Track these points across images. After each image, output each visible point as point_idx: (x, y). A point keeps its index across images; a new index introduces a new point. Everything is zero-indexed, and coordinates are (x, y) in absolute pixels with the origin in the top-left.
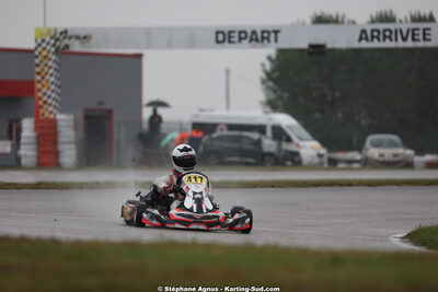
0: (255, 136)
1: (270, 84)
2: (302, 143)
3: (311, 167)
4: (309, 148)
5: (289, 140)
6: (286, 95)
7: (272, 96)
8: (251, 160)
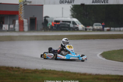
0: (69, 23)
1: (72, 11)
2: (79, 25)
3: (81, 31)
4: (81, 26)
5: (76, 24)
6: (76, 13)
7: (73, 14)
8: (67, 29)
